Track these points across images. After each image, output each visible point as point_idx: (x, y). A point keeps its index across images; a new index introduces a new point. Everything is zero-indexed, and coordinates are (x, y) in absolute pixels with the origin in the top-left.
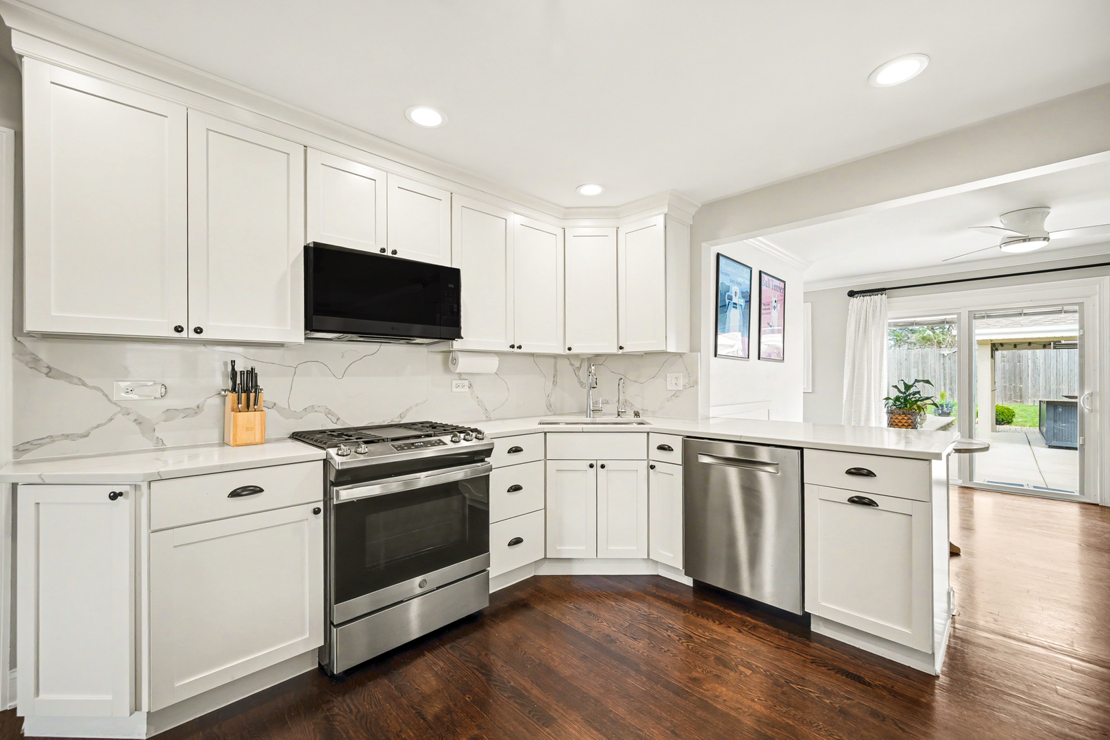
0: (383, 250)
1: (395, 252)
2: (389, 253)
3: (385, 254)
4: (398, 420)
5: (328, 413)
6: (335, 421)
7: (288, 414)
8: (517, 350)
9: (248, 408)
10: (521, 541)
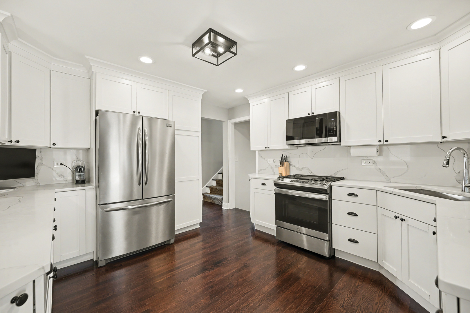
0: (309, 114)
1: (313, 113)
2: (311, 115)
3: (310, 115)
4: (334, 175)
5: (309, 170)
6: (311, 173)
7: (298, 169)
8: (385, 143)
9: (282, 166)
10: (357, 242)
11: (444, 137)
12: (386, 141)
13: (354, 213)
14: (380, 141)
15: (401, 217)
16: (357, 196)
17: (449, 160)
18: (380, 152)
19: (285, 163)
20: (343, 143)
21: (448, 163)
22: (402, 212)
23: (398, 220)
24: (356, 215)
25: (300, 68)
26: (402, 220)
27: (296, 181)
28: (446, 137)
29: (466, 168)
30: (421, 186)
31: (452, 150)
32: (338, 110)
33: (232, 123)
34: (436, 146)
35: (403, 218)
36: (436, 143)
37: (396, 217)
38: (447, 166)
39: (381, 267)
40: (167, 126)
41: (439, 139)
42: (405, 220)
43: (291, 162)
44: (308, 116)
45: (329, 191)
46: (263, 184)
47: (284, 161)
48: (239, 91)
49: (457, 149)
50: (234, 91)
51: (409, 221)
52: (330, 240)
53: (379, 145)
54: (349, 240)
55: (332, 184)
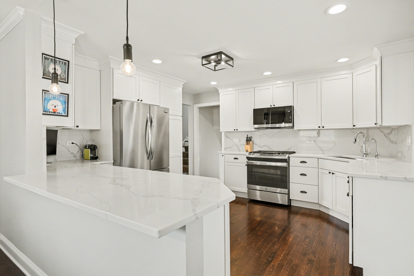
1: (274, 105)
4: (288, 150)
5: (268, 147)
6: (270, 149)
7: (260, 146)
8: (322, 128)
9: (248, 144)
10: (306, 193)
11: (354, 126)
12: (323, 127)
13: (304, 174)
14: (319, 127)
15: (332, 172)
16: (306, 162)
17: (356, 139)
18: (319, 134)
19: (250, 142)
20: (296, 128)
21: (355, 141)
22: (332, 170)
23: (331, 174)
24: (306, 175)
25: (267, 73)
26: (333, 174)
27: (264, 155)
28: (355, 126)
29: (364, 144)
30: (343, 155)
31: (358, 133)
32: (292, 105)
33: (197, 107)
34: (350, 130)
35: (334, 172)
36: (350, 129)
37: (330, 173)
38: (355, 142)
39: (321, 205)
40: (165, 112)
41: (352, 127)
42: (334, 174)
43: (254, 141)
44: (271, 107)
45: (288, 161)
46: (235, 158)
47: (249, 140)
48: (214, 83)
49: (361, 133)
50: (210, 83)
51: (336, 174)
52: (289, 194)
53: (319, 130)
54: (301, 192)
55: (290, 155)
